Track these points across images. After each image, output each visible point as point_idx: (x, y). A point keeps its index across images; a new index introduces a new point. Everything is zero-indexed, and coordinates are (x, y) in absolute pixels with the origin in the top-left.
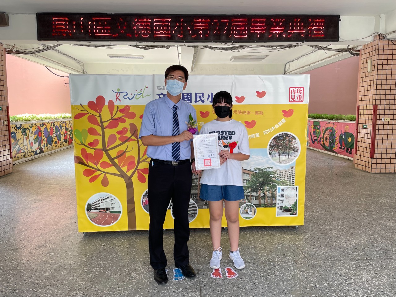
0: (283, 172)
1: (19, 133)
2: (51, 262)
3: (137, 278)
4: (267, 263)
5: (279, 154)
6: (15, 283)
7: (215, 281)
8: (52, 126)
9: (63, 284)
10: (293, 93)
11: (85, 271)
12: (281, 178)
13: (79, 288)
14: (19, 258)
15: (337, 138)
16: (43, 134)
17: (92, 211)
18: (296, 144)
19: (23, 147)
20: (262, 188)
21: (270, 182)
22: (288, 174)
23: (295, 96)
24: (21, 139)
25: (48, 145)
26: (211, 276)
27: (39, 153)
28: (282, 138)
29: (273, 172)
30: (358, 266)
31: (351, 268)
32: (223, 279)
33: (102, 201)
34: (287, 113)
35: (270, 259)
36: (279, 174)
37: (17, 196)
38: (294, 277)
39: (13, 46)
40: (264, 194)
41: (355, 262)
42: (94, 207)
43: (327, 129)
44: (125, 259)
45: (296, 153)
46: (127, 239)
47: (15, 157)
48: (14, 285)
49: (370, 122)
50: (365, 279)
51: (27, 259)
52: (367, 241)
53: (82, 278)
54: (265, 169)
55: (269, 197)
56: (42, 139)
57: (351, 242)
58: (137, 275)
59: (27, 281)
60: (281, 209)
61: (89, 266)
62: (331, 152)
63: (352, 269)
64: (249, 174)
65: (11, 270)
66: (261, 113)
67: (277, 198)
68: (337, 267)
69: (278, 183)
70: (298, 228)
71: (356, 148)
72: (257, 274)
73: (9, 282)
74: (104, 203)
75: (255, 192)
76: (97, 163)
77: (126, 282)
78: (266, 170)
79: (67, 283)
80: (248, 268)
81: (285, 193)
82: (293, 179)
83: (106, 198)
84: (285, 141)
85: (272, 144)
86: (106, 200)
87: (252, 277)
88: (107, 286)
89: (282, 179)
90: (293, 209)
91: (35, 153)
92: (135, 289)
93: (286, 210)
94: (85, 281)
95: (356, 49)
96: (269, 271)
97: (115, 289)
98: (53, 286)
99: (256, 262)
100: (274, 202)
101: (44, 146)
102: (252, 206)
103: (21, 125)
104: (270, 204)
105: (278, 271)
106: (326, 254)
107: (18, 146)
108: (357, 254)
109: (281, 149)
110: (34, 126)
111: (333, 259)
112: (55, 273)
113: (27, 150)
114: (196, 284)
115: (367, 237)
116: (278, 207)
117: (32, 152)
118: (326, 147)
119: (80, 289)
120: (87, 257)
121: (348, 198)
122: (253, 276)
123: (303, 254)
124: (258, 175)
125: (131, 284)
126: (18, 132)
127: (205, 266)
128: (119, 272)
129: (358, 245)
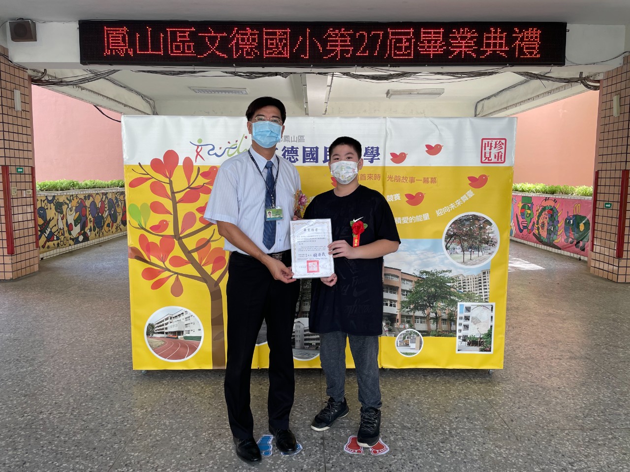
0: (468, 279)
1: (51, 209)
2: (86, 417)
3: (223, 448)
4: (439, 430)
5: (463, 249)
6: (27, 450)
7: (350, 458)
8: (104, 200)
9: (102, 455)
10: (488, 149)
11: (140, 433)
12: (465, 288)
13: (128, 462)
14: (35, 410)
15: (561, 224)
16: (89, 211)
17: (154, 335)
18: (492, 233)
19: (57, 232)
20: (433, 304)
21: (446, 294)
22: (477, 283)
23: (490, 152)
24: (53, 218)
25: (97, 229)
26: (344, 449)
27: (82, 242)
28: (467, 223)
29: (453, 279)
30: (593, 440)
31: (581, 443)
32: (363, 456)
33: (171, 321)
34: (477, 182)
35: (444, 423)
36: (462, 282)
37: (42, 309)
38: (483, 456)
39: (43, 73)
40: (436, 314)
41: (588, 434)
42: (159, 330)
43: (544, 209)
44: (205, 417)
45: (492, 249)
46: (210, 384)
47: (43, 247)
48: (24, 454)
49: (617, 198)
50: (605, 463)
51: (49, 412)
52: (609, 397)
53: (133, 446)
54: (439, 273)
55: (445, 319)
56: (87, 219)
57: (582, 399)
58: (222, 443)
59: (45, 448)
60: (464, 340)
61: (146, 425)
62: (551, 247)
63: (583, 444)
64: (411, 281)
65: (22, 429)
66: (434, 180)
67: (458, 321)
68: (558, 440)
69: (460, 297)
70: (493, 373)
71: (593, 241)
72: (421, 448)
73: (16, 449)
74: (175, 323)
75: (420, 309)
76: (164, 259)
77: (204, 455)
78: (439, 276)
79: (108, 453)
80: (408, 437)
81: (472, 314)
82: (486, 291)
83: (179, 315)
84: (474, 228)
85: (450, 232)
86: (178, 318)
87: (412, 454)
88: (173, 461)
89: (467, 290)
90: (486, 341)
91: (76, 241)
92: (218, 468)
93: (473, 342)
94: (138, 451)
95: (594, 78)
96: (442, 445)
97: (186, 466)
98: (86, 458)
99: (420, 428)
100: (453, 328)
101: (90, 230)
102: (416, 333)
103: (54, 197)
104: (446, 331)
105: (457, 445)
106: (539, 418)
107: (49, 230)
108: (592, 419)
109: (465, 241)
110: (75, 198)
111: (551, 426)
112: (90, 437)
113: (63, 237)
114: (319, 462)
115: (609, 391)
116: (460, 337)
117: (71, 239)
118: (542, 238)
119: (128, 464)
120: (145, 410)
121: (577, 323)
122: (415, 452)
123: (501, 417)
124: (427, 283)
125: (213, 458)
126: (49, 208)
127: (335, 432)
128: (194, 438)
129: (594, 404)
